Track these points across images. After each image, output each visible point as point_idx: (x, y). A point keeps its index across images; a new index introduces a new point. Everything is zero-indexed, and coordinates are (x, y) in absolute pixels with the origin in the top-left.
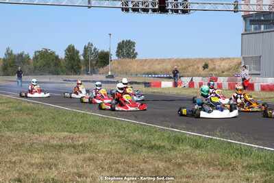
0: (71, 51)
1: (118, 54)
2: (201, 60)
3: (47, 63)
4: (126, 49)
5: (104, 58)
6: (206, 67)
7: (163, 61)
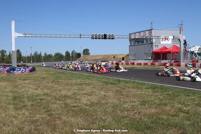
0: (67, 53)
1: (83, 54)
2: (112, 55)
3: (59, 57)
4: (86, 52)
5: (79, 55)
6: (114, 57)
7: (99, 56)
